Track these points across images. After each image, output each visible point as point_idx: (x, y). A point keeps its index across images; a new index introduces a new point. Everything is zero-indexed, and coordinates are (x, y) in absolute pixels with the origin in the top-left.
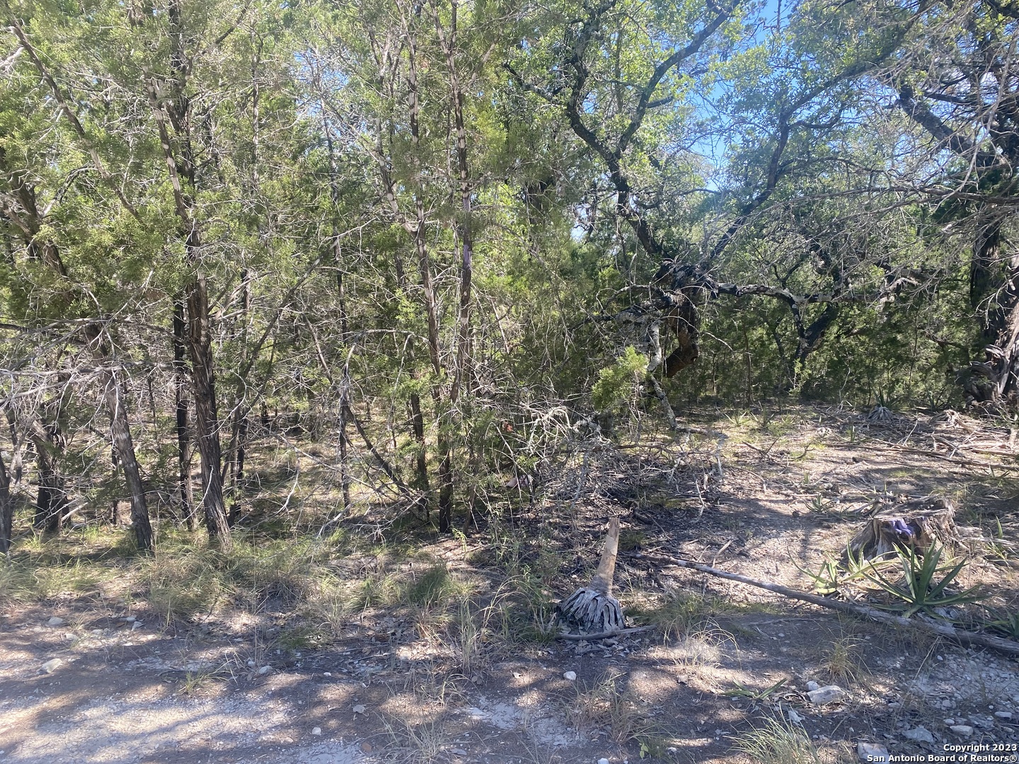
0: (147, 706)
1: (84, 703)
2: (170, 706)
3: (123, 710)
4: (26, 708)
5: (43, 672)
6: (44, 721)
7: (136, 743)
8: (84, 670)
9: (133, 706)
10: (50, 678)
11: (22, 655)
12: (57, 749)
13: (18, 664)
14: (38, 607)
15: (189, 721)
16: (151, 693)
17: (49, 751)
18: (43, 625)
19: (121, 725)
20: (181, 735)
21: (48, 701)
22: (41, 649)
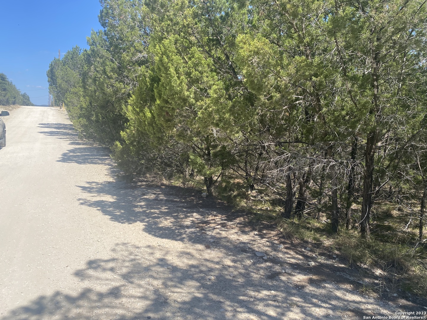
0: (347, 290)
1: (325, 281)
2: (356, 294)
3: (338, 289)
4: (305, 275)
5: (309, 265)
6: (311, 282)
7: (346, 303)
8: (322, 269)
9: (342, 289)
10: (311, 268)
11: (301, 257)
12: (317, 293)
13: (299, 259)
14: (302, 242)
15: (365, 303)
16: (348, 286)
17: (315, 293)
18: (305, 249)
19: (339, 294)
20: (363, 307)
21: (312, 276)
22: (306, 257)
